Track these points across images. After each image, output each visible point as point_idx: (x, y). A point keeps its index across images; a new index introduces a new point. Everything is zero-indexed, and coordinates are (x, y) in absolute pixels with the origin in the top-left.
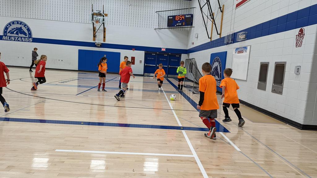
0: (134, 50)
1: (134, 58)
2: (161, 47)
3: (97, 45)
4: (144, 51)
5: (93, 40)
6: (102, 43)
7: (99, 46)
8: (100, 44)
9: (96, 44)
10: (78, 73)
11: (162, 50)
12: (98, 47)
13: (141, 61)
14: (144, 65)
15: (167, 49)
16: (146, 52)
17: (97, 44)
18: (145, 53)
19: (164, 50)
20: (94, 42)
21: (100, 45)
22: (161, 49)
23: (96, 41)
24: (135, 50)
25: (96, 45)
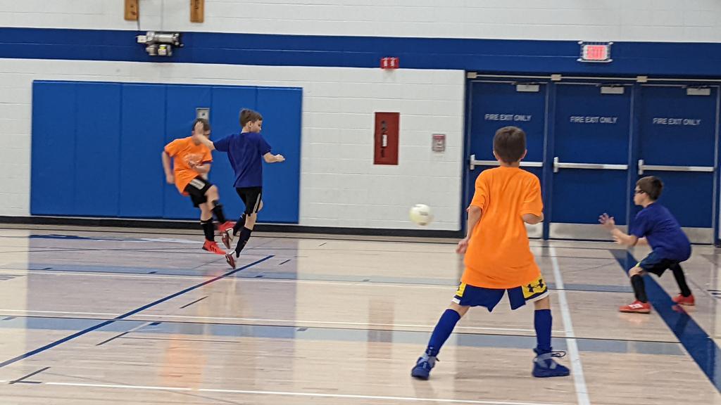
0: (389, 67)
1: (394, 117)
2: (580, 38)
3: (151, 49)
4: (461, 73)
5: (127, 19)
6: (181, 34)
7: (162, 50)
8: (169, 38)
9: (141, 39)
10: (28, 233)
11: (587, 55)
12: (157, 59)
13: (439, 141)
14: (466, 162)
15: (617, 49)
16: (473, 75)
17: (151, 37)
18: (468, 81)
19: (603, 55)
20: (132, 26)
21: (172, 45)
22: (575, 47)
23: (142, 18)
24: (401, 65)
25: (145, 45)
